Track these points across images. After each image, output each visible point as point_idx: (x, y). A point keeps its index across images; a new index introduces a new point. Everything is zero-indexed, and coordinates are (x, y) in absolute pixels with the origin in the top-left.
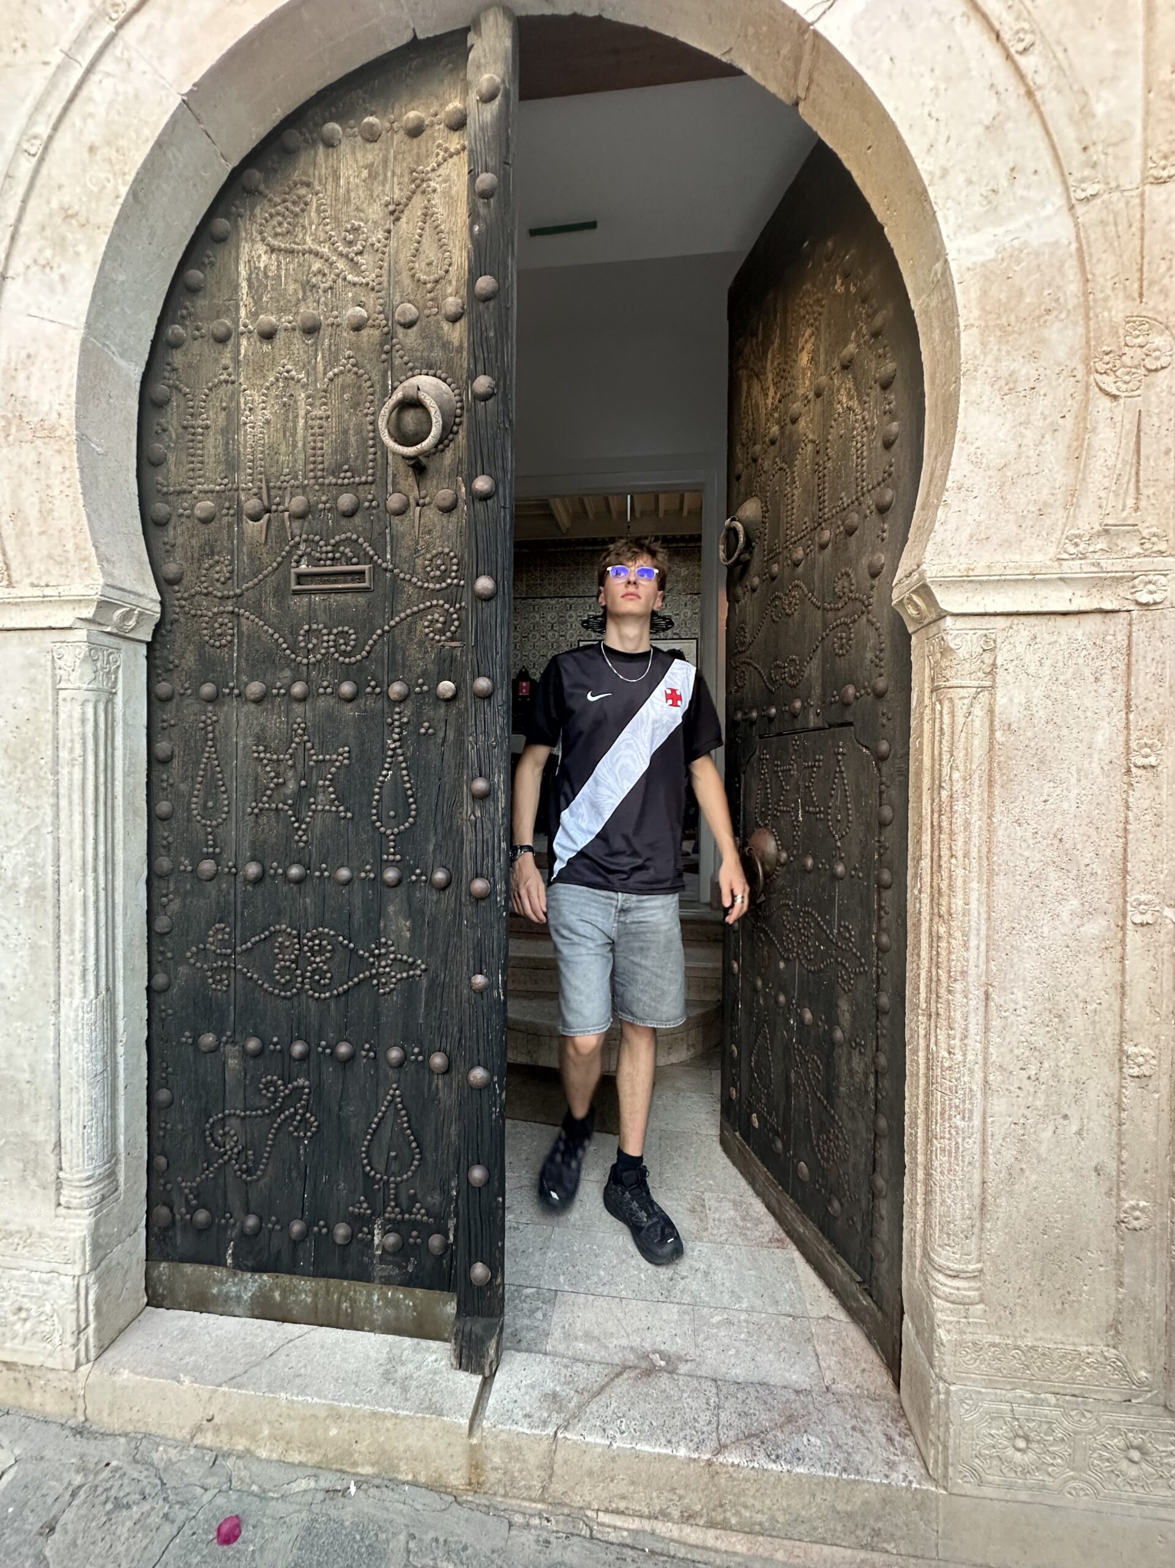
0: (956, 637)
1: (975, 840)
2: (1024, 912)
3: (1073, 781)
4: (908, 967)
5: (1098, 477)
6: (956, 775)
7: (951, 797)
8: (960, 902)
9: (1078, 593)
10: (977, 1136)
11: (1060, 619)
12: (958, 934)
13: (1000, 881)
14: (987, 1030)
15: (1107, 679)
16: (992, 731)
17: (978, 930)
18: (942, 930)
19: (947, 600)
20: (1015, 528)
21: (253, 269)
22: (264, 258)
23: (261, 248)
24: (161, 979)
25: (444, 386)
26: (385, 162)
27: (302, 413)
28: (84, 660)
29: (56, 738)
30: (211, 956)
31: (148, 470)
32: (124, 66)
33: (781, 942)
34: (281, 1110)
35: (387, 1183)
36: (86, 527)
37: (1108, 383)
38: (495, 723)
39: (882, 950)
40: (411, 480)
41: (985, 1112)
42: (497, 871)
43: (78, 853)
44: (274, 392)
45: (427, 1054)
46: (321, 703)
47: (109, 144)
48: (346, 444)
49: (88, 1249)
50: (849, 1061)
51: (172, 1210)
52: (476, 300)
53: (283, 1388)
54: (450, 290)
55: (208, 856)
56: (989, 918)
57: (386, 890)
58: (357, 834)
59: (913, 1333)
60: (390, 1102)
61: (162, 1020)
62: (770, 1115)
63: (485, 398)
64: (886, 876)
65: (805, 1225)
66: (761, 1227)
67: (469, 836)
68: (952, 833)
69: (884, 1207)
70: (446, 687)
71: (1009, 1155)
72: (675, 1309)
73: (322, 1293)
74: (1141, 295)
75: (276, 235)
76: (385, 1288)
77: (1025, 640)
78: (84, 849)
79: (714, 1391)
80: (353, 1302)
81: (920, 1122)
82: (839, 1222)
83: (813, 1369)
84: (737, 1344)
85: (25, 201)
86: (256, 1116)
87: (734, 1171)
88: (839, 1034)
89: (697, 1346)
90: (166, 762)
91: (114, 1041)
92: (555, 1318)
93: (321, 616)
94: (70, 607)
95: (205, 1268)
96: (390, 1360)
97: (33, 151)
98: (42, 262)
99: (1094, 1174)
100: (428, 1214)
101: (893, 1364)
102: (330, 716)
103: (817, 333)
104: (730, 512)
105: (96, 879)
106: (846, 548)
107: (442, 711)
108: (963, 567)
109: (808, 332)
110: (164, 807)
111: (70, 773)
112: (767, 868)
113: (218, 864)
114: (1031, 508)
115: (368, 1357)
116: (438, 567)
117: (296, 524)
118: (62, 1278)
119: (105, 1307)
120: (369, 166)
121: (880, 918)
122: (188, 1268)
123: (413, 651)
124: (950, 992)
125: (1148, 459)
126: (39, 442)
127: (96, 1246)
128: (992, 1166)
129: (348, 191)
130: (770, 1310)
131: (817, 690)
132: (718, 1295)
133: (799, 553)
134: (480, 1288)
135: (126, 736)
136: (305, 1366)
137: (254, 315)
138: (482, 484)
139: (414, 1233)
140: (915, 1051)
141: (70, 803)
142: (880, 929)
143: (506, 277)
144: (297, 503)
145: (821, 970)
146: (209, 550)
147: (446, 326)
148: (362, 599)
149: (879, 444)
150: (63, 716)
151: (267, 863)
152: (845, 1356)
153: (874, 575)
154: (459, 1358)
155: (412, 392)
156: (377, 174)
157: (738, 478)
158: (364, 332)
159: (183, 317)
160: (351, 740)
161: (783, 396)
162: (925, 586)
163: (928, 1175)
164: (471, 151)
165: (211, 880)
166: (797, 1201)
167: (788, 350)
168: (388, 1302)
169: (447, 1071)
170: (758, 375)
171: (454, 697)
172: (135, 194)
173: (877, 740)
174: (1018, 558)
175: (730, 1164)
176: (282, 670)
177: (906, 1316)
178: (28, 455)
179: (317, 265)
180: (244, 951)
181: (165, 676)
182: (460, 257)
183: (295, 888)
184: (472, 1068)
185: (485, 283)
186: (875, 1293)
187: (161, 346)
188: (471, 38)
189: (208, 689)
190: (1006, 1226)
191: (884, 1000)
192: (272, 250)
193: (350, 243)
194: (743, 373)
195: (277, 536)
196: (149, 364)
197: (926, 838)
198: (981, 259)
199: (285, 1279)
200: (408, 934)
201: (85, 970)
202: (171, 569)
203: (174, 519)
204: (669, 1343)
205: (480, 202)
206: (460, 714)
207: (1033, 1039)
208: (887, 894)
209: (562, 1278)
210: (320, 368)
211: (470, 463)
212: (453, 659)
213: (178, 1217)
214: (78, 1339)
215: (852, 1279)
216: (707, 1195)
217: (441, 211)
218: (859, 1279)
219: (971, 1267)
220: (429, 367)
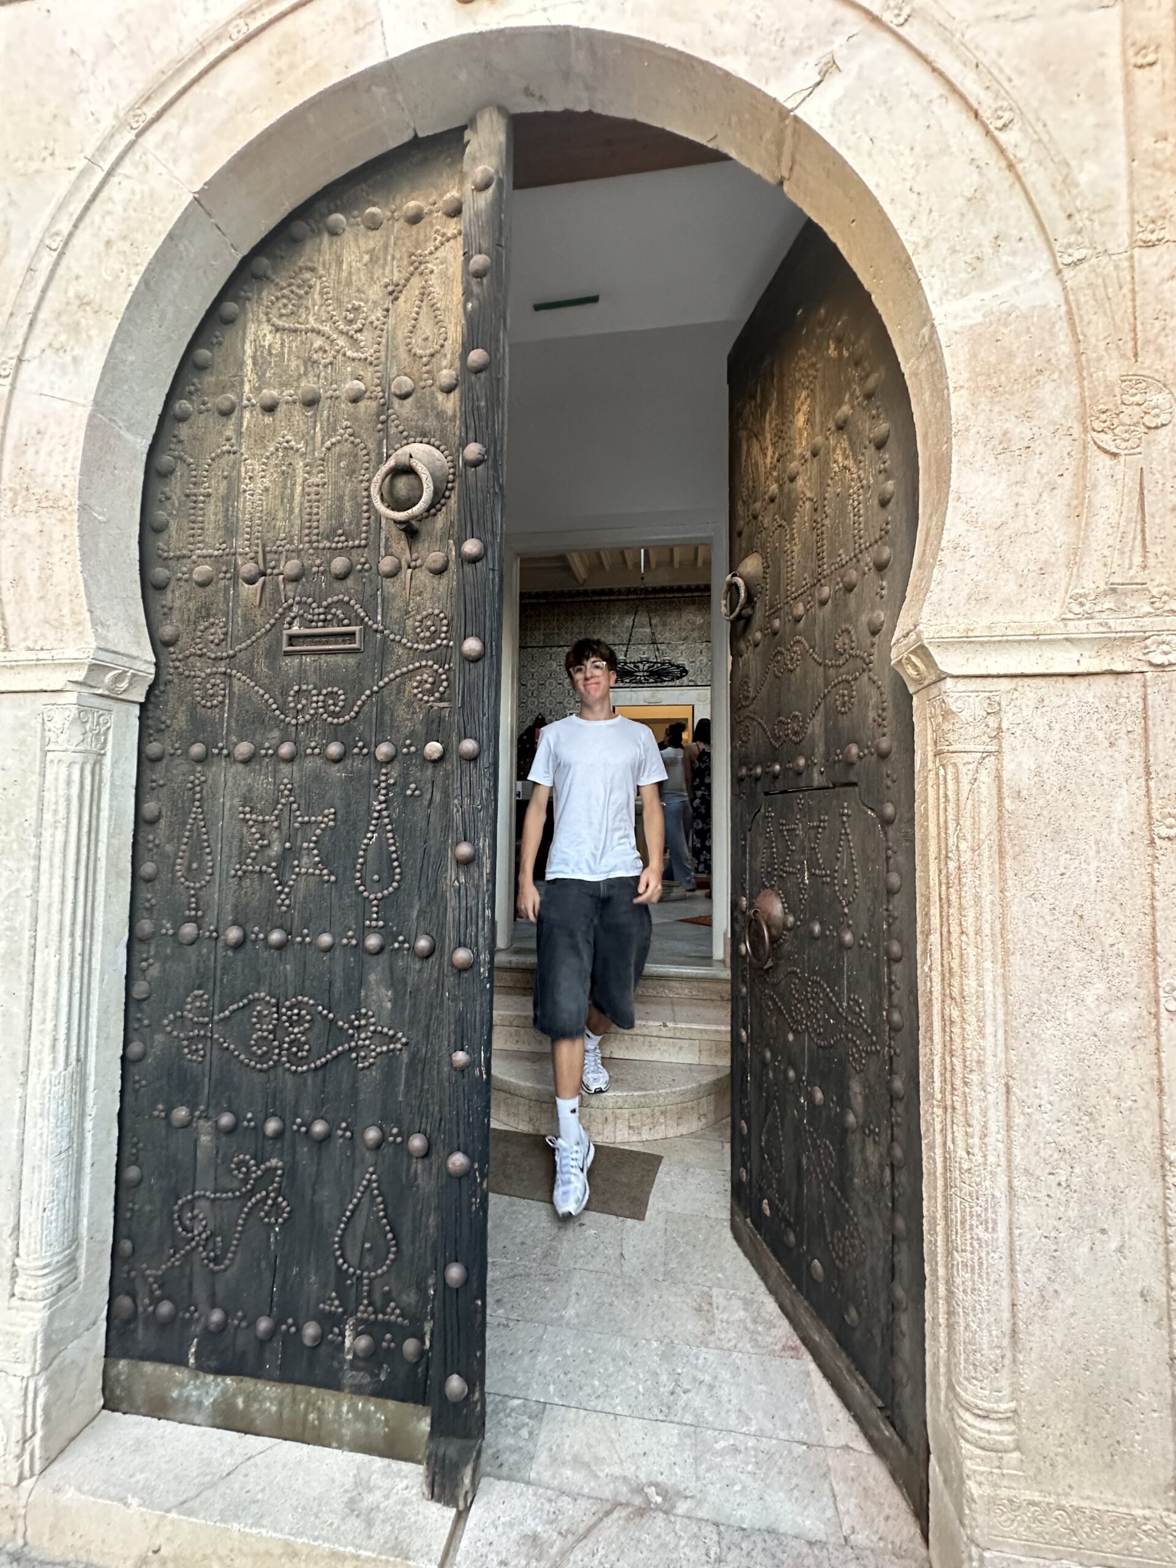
0: (957, 700)
1: (987, 916)
2: (1044, 996)
3: (1092, 853)
4: (921, 1051)
5: (1101, 535)
6: (963, 846)
7: (959, 868)
8: (974, 984)
9: (1086, 654)
10: (1004, 1250)
11: (1067, 680)
12: (972, 1020)
13: (1016, 960)
14: (1009, 1127)
15: (1123, 744)
16: (1001, 799)
17: (995, 1015)
18: (955, 1014)
19: (947, 661)
20: (1015, 587)
21: (258, 347)
22: (269, 337)
23: (266, 328)
24: (136, 1048)
25: (437, 453)
26: (386, 247)
27: (299, 480)
28: (72, 722)
29: (41, 799)
30: (188, 1023)
31: (150, 536)
32: (141, 169)
33: (790, 1012)
34: (252, 1193)
35: (360, 1278)
36: (83, 593)
37: (1106, 441)
38: (480, 785)
39: (895, 1029)
40: (403, 544)
41: (1011, 1222)
42: (481, 940)
43: (56, 917)
44: (274, 461)
45: (406, 1135)
46: (309, 764)
47: (125, 238)
48: (341, 510)
49: (39, 1346)
50: (863, 1150)
51: (134, 1301)
52: (468, 372)
53: (237, 1518)
54: (444, 363)
55: (190, 920)
56: (1006, 1002)
57: (367, 958)
58: (341, 898)
59: (940, 1479)
60: (366, 1187)
61: (137, 1091)
62: (782, 1202)
63: (475, 464)
64: (896, 948)
65: (821, 1334)
66: (774, 1332)
67: (452, 903)
68: (961, 908)
69: (904, 1321)
70: (434, 748)
71: (1040, 1273)
72: (675, 1430)
73: (288, 1400)
74: (1136, 355)
75: (281, 316)
76: (356, 1398)
77: (1032, 704)
78: (62, 912)
79: (715, 1537)
80: (321, 1412)
81: (940, 1229)
82: (858, 1334)
83: (830, 1513)
84: (743, 1477)
85: (44, 291)
86: (226, 1200)
87: (745, 1263)
88: (851, 1118)
89: (698, 1478)
90: (153, 822)
91: (82, 1115)
92: (542, 1438)
93: (313, 678)
94: (63, 669)
95: (166, 1368)
96: (357, 1484)
97: (54, 246)
98: (57, 345)
99: (1140, 1300)
100: (402, 1315)
101: (921, 1513)
102: (317, 777)
103: (812, 394)
104: (733, 568)
105: (72, 945)
106: (846, 605)
107: (429, 772)
108: (962, 627)
109: (804, 394)
110: (148, 868)
111: (53, 836)
112: (774, 932)
113: (199, 928)
114: (1032, 567)
115: (333, 1481)
116: (428, 629)
117: (290, 586)
118: (11, 1379)
119: (54, 1413)
120: (371, 252)
121: (891, 994)
122: (148, 1367)
123: (401, 711)
124: (966, 1084)
125: (1153, 516)
126: (43, 512)
127: (48, 1343)
128: (1021, 1286)
129: (350, 274)
130: (782, 1435)
131: (821, 748)
132: (723, 1414)
133: (800, 609)
134: (455, 1404)
135: (113, 796)
136: (263, 1490)
137: (257, 390)
138: (471, 547)
139: (388, 1336)
140: (932, 1148)
141: (51, 866)
142: (891, 1005)
143: (497, 349)
144: (291, 566)
145: (831, 1046)
146: (205, 612)
147: (440, 397)
148: (352, 660)
149: (875, 502)
150: (49, 778)
151: (248, 928)
152: (866, 1496)
153: (874, 633)
154: (432, 1486)
155: (404, 460)
156: (378, 258)
157: (740, 534)
158: (362, 404)
159: (190, 393)
160: (337, 802)
161: (781, 456)
162: (922, 647)
163: (950, 1293)
164: (466, 236)
165: (192, 944)
166: (811, 1304)
167: (785, 412)
168: (358, 1416)
169: (427, 1154)
170: (757, 435)
171: (442, 758)
172: (145, 281)
173: (882, 803)
174: (1019, 618)
175: (741, 1255)
176: (271, 730)
177: (932, 1457)
178: (31, 525)
179: (318, 342)
180: (222, 1020)
181: (157, 736)
182: (455, 331)
183: (276, 954)
184: (451, 1153)
185: (477, 356)
186: (898, 1423)
187: (168, 419)
188: (468, 135)
189: (197, 749)
190: (1041, 1358)
191: (898, 1084)
192: (277, 330)
193: (351, 322)
194: (743, 434)
195: (271, 599)
196: (156, 437)
197: (935, 911)
198: (969, 322)
199: (249, 1384)
200: (389, 1005)
201: (55, 1040)
202: (167, 631)
203: (173, 583)
204: (666, 1473)
205: (474, 281)
206: (447, 776)
207: (1061, 1139)
208: (897, 968)
209: (552, 1388)
210: (318, 438)
211: (460, 527)
212: (441, 720)
213: (141, 1309)
214: (23, 1449)
215: (873, 1403)
216: (715, 1291)
217: (437, 290)
218: (880, 1403)
219: (1004, 1406)
220: (423, 435)
